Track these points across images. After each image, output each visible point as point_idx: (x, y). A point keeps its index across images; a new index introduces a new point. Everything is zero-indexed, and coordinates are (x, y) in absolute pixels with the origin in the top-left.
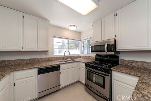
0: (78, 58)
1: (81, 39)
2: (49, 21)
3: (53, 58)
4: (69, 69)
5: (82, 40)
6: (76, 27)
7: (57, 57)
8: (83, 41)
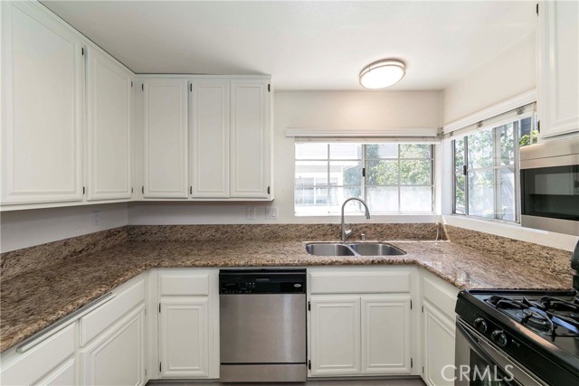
0: (424, 238)
1: (447, 130)
2: (268, 76)
3: (292, 226)
4: (357, 297)
5: (451, 134)
6: (404, 69)
7: (310, 226)
8: (459, 138)
